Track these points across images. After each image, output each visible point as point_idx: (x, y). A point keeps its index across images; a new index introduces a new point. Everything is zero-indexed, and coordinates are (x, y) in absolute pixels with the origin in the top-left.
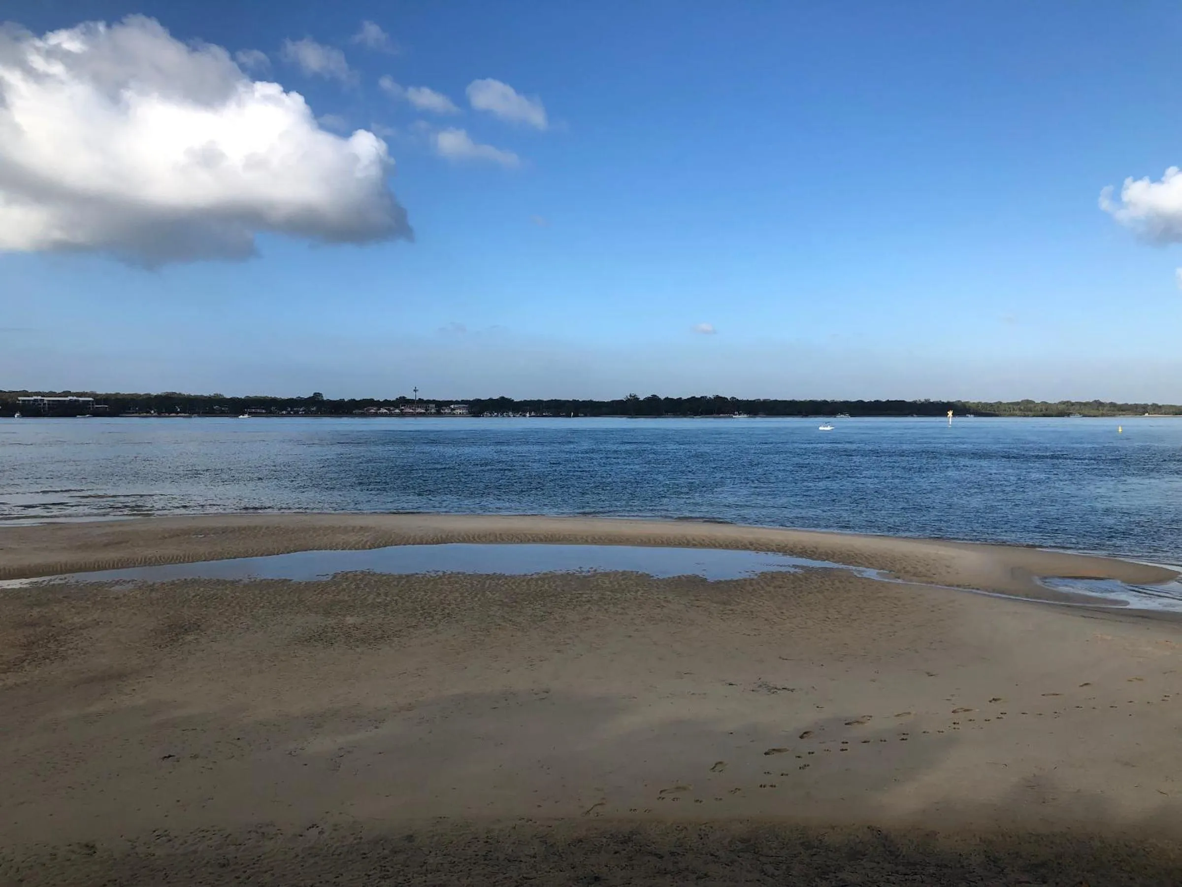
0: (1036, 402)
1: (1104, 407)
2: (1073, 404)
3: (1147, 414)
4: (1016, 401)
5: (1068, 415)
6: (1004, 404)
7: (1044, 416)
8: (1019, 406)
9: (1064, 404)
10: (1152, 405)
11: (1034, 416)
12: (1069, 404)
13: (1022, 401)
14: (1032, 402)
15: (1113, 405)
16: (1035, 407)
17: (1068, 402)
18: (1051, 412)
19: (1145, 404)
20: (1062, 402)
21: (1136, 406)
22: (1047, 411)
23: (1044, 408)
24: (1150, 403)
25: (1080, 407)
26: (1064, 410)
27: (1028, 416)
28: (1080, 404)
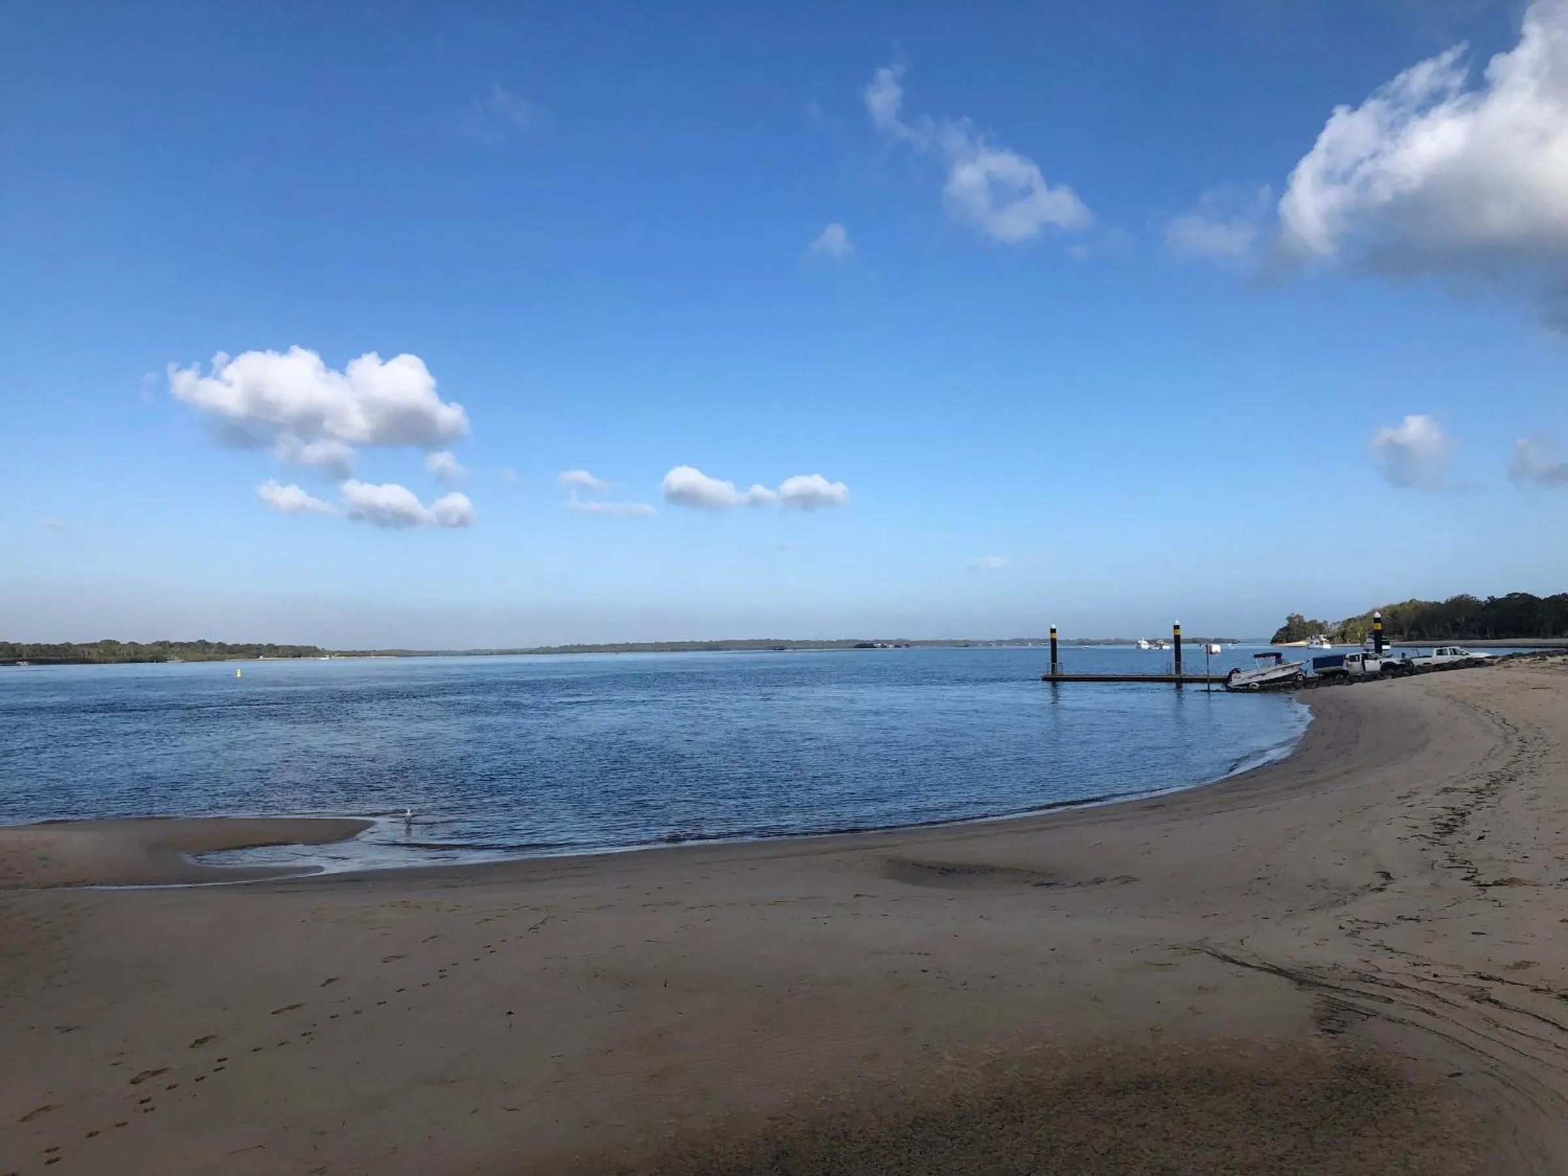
0: (122, 643)
1: (211, 648)
2: (171, 645)
3: (261, 657)
4: (93, 642)
5: (165, 660)
6: (75, 646)
7: (133, 661)
8: (96, 649)
9: (160, 645)
10: (267, 646)
11: (119, 662)
12: (167, 646)
13: (101, 642)
14: (116, 643)
15: (221, 646)
16: (120, 650)
17: (164, 642)
18: (142, 656)
19: (259, 645)
20: (157, 642)
21: (249, 647)
22: (135, 654)
23: (132, 651)
24: (265, 644)
25: (181, 649)
26: (160, 652)
27: (110, 662)
28: (182, 645)
